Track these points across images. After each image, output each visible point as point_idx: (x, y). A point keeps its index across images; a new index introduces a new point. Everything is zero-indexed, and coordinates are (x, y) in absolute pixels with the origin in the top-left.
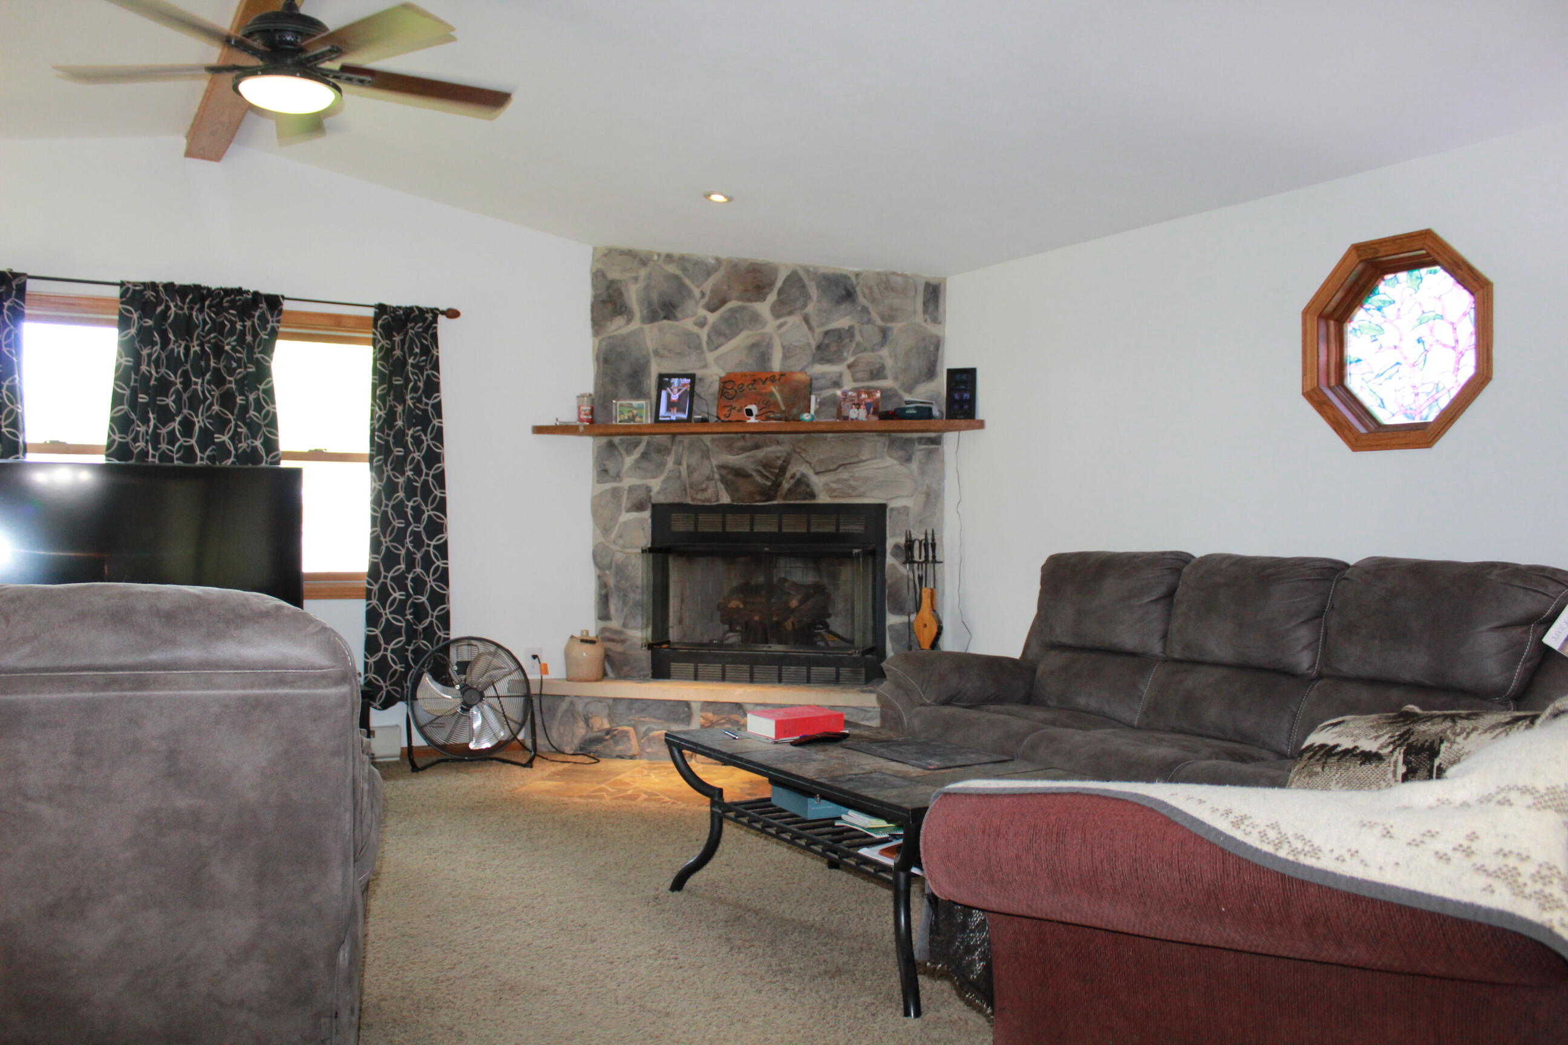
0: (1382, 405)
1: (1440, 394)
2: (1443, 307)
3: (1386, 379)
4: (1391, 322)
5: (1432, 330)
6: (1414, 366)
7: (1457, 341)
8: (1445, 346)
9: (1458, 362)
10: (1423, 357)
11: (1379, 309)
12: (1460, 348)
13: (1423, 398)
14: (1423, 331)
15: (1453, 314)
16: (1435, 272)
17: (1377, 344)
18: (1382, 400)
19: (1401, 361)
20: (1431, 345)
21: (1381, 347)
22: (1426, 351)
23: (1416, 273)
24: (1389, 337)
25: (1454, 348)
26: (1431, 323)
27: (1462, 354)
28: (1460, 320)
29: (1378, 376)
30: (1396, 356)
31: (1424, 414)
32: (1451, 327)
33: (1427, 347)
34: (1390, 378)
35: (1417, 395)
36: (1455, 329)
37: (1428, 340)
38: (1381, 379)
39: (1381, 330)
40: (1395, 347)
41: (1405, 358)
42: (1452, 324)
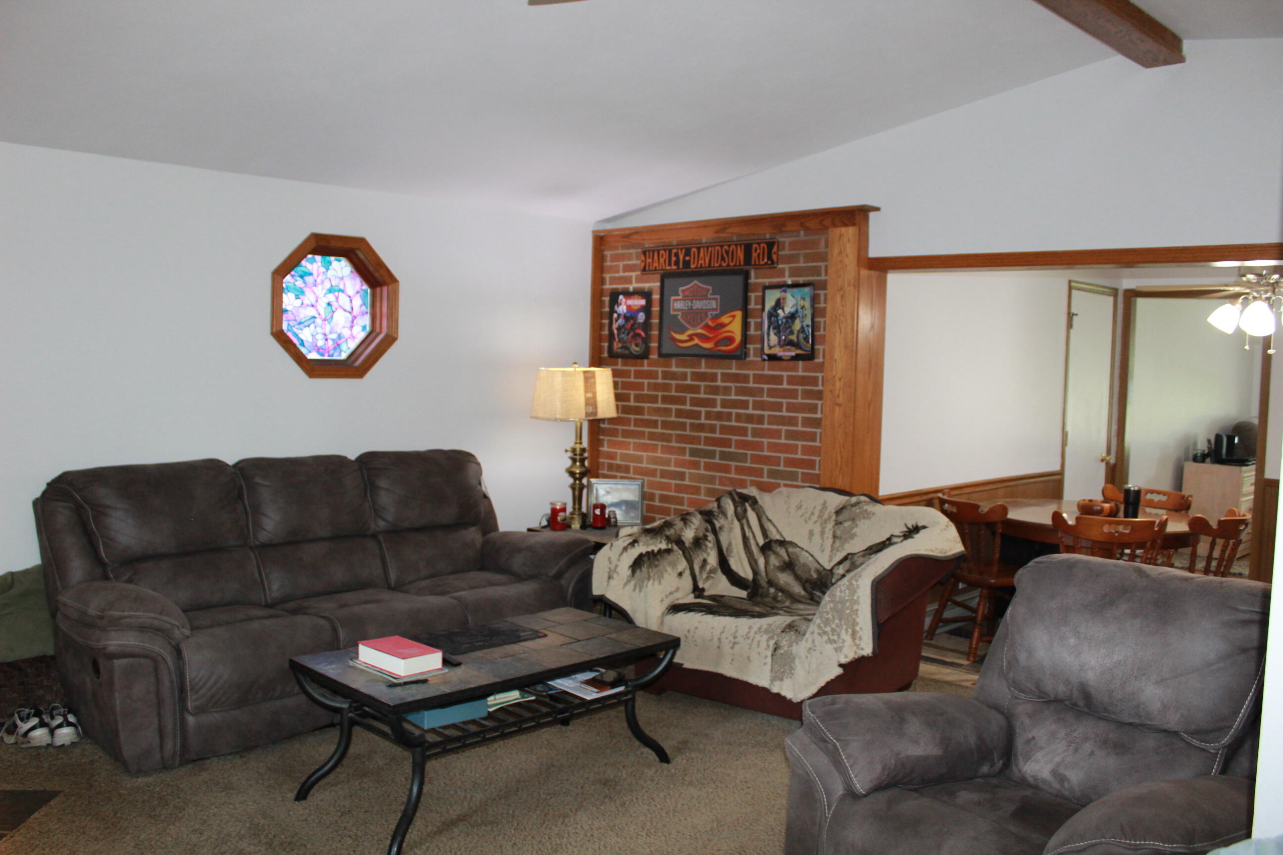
0: (302, 344)
1: (341, 341)
2: (345, 285)
3: (305, 327)
4: (310, 288)
5: (337, 298)
6: (325, 320)
7: (352, 309)
8: (345, 310)
9: (353, 322)
10: (331, 314)
11: (302, 277)
12: (355, 312)
13: (330, 343)
14: (331, 298)
15: (351, 291)
16: (340, 261)
17: (299, 302)
18: (302, 341)
19: (317, 315)
20: (336, 309)
21: (302, 304)
22: (334, 312)
23: (328, 258)
24: (309, 298)
25: (350, 313)
26: (336, 294)
27: (355, 318)
28: (354, 296)
29: (300, 323)
30: (311, 312)
31: (331, 352)
32: (348, 299)
33: (334, 309)
34: (309, 326)
35: (326, 340)
36: (351, 301)
37: (335, 304)
38: (301, 326)
39: (303, 293)
40: (313, 306)
41: (319, 314)
42: (350, 297)
